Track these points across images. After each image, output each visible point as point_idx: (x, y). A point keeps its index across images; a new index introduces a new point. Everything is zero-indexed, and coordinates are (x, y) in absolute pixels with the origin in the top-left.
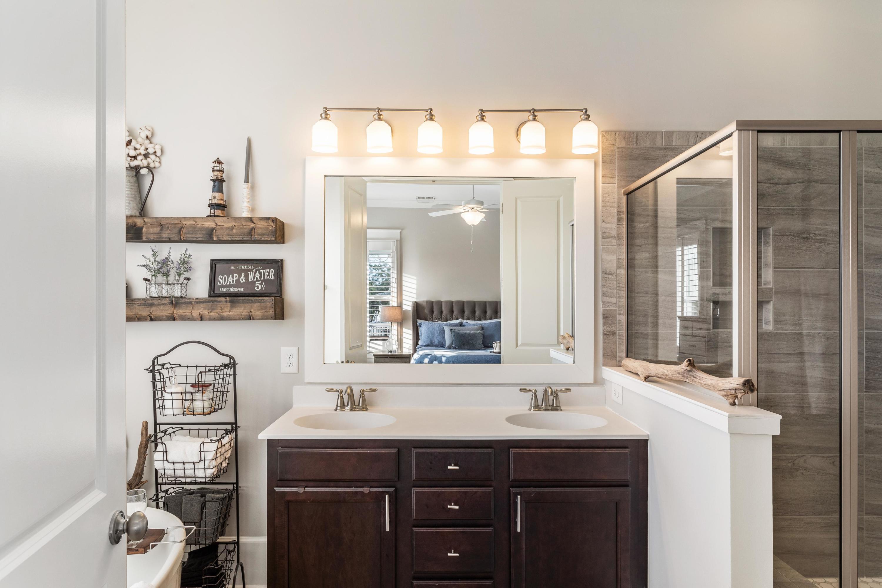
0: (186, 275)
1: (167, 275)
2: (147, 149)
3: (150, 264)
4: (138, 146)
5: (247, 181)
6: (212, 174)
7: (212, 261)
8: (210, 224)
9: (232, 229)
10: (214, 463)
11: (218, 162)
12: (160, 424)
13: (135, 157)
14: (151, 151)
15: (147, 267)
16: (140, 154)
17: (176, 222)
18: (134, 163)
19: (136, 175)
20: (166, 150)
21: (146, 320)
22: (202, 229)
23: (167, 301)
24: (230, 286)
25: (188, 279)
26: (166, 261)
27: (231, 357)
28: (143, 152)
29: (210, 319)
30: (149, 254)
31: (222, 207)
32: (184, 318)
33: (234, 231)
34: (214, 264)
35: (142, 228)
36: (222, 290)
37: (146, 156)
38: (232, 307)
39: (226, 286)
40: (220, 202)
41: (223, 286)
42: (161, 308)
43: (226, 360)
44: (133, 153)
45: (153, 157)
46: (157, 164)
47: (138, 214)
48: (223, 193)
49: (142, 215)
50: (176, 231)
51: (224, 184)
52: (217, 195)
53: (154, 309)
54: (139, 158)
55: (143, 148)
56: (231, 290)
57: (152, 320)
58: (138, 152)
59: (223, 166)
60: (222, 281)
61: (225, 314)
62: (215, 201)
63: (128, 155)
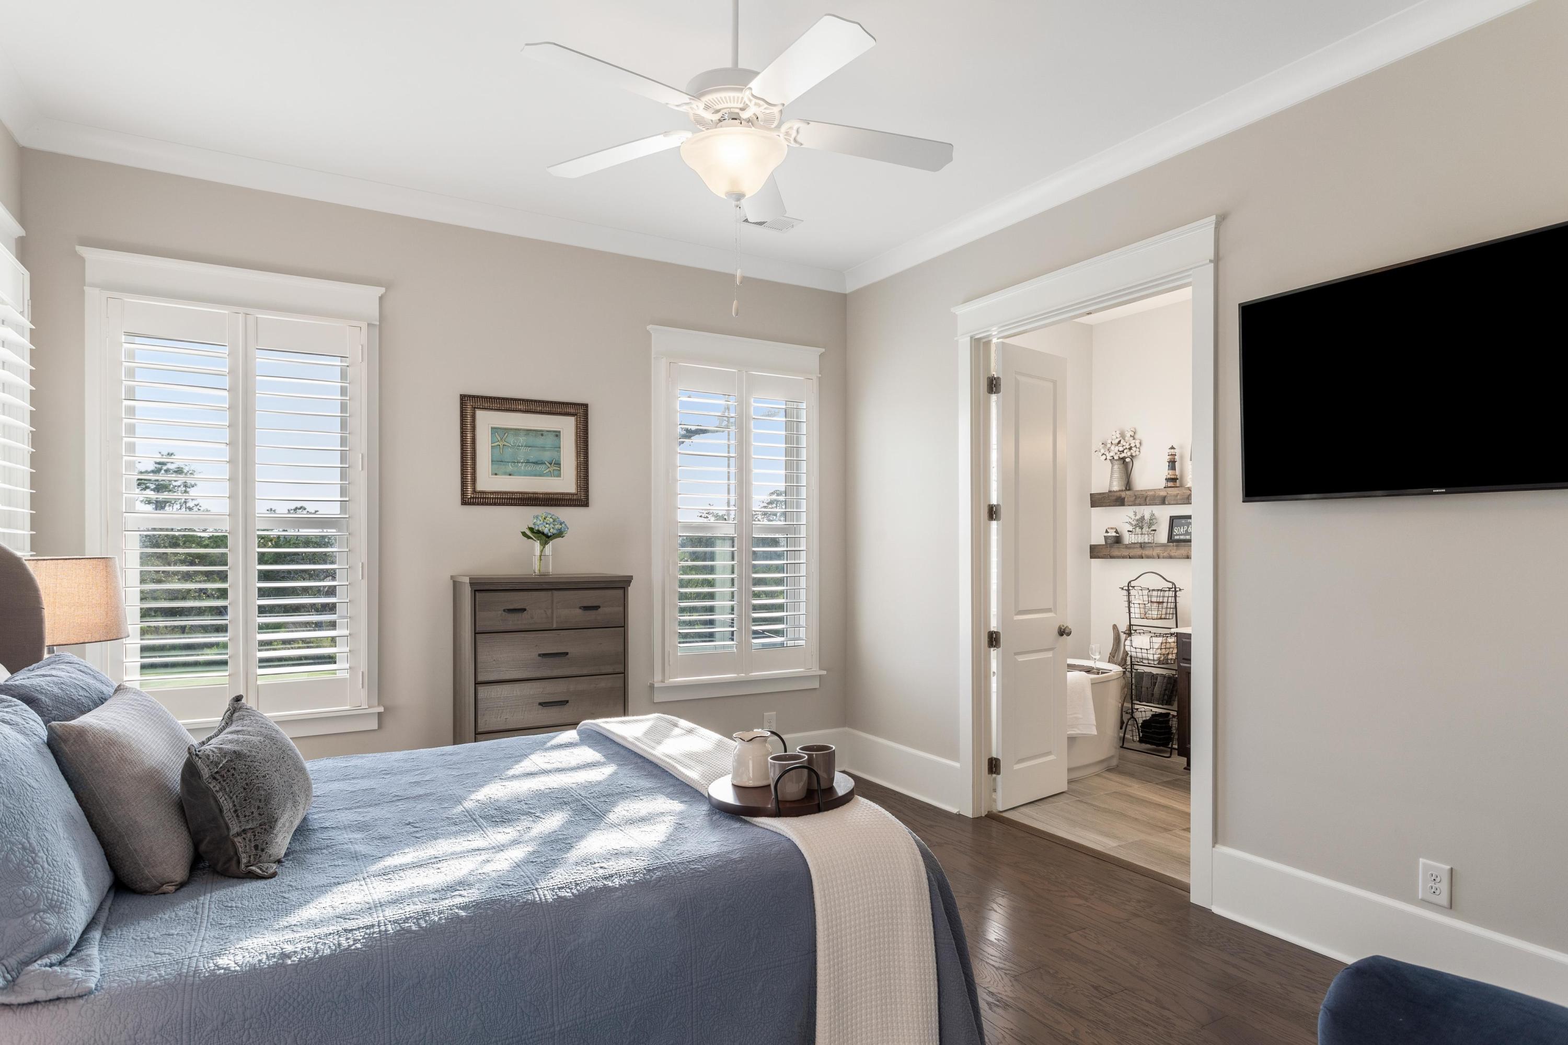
0: (1153, 528)
1: (1142, 528)
2: (1130, 444)
3: (1131, 521)
4: (1124, 444)
5: (1191, 460)
6: (1168, 457)
7: (1171, 517)
8: (1163, 493)
9: (1177, 496)
10: (1159, 651)
11: (1172, 448)
12: (1133, 625)
13: (1123, 451)
14: (1133, 445)
15: (1130, 523)
16: (1126, 449)
17: (1144, 493)
18: (1122, 455)
19: (1123, 463)
20: (1144, 443)
21: (1127, 558)
22: (1159, 496)
23: (1138, 546)
24: (1182, 535)
25: (1155, 530)
26: (1143, 518)
27: (1173, 584)
28: (1128, 447)
29: (1164, 558)
30: (1132, 515)
31: (1174, 480)
32: (1148, 557)
33: (1178, 497)
34: (1172, 519)
35: (1124, 498)
36: (1177, 537)
37: (1130, 449)
38: (1177, 549)
39: (1179, 535)
40: (1173, 477)
41: (1177, 535)
42: (1135, 550)
43: (1170, 585)
44: (1121, 449)
45: (1134, 449)
46: (1137, 453)
47: (1124, 488)
48: (1175, 470)
49: (1128, 488)
50: (1144, 499)
51: (1176, 463)
52: (1171, 472)
53: (1131, 550)
54: (1125, 451)
55: (1128, 444)
56: (1182, 537)
57: (1130, 558)
58: (1125, 447)
59: (1175, 451)
60: (1177, 532)
61: (1173, 554)
62: (1169, 477)
63: (1119, 451)
